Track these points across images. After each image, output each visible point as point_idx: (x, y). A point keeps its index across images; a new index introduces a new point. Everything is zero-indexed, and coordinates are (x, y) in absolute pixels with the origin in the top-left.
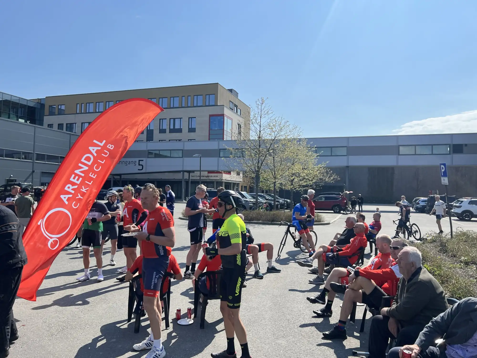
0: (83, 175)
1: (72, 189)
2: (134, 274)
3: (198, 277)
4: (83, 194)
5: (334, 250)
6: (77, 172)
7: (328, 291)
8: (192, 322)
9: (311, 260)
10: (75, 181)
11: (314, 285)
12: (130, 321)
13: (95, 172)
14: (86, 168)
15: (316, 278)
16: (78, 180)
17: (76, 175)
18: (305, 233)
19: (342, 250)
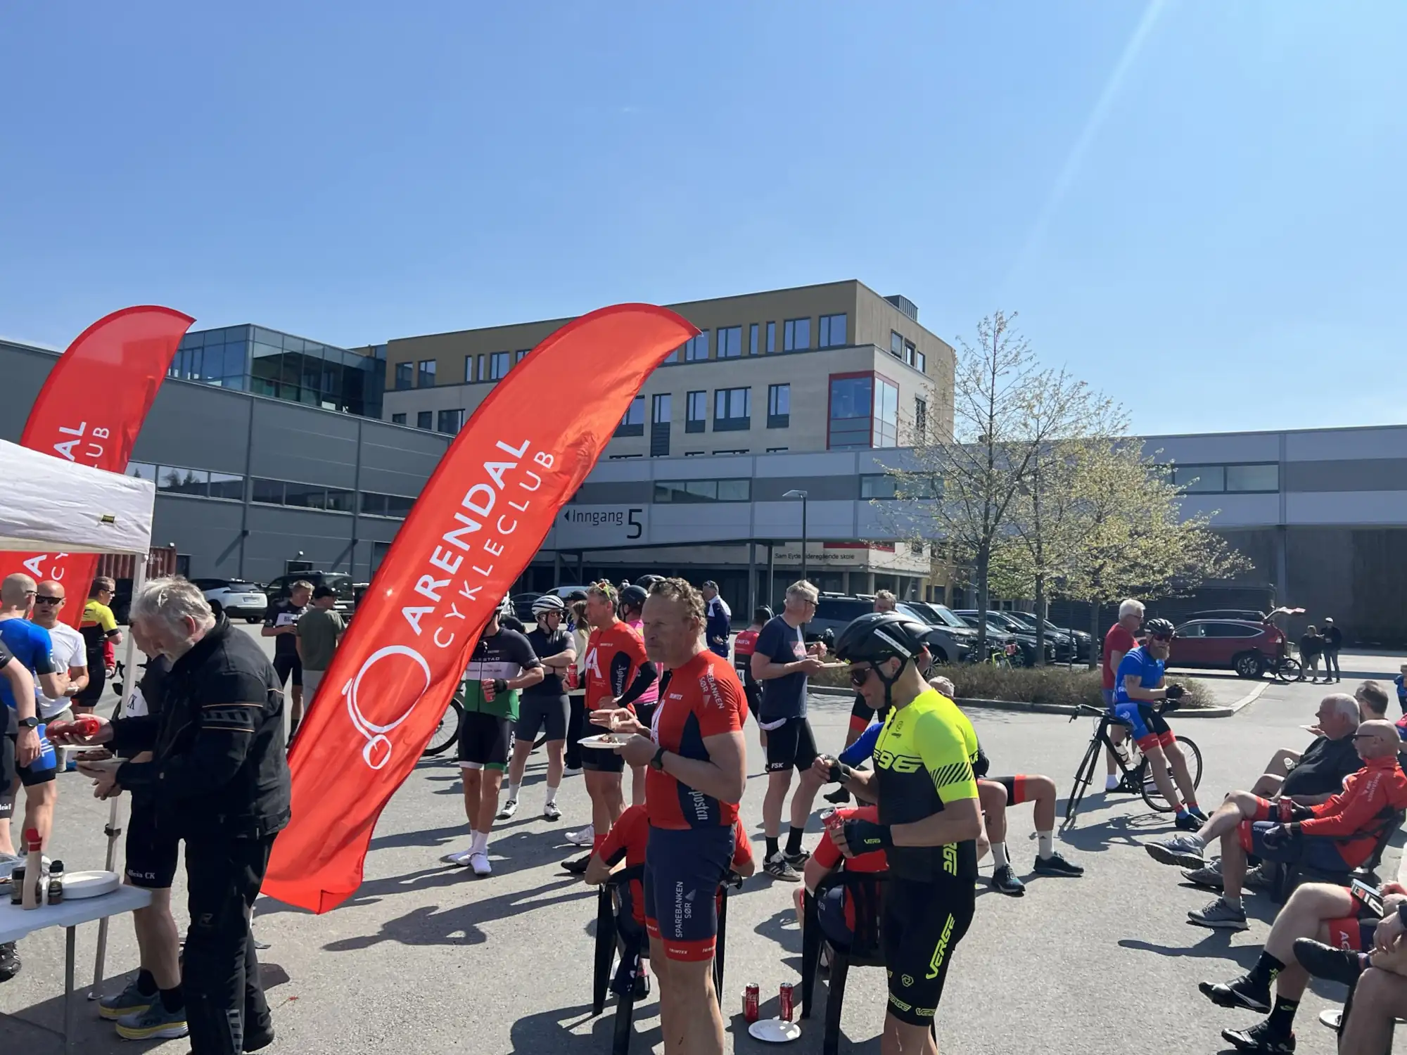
0: (466, 547)
1: (436, 590)
2: (613, 864)
3: (815, 884)
4: (464, 605)
5: (1281, 814)
6: (449, 537)
7: (1280, 966)
8: (794, 1034)
9: (1197, 843)
10: (443, 565)
11: (1210, 932)
12: (601, 1012)
13: (499, 539)
14: (475, 526)
15: (1213, 904)
16: (451, 562)
17: (447, 546)
18: (1160, 747)
19: (1311, 814)
